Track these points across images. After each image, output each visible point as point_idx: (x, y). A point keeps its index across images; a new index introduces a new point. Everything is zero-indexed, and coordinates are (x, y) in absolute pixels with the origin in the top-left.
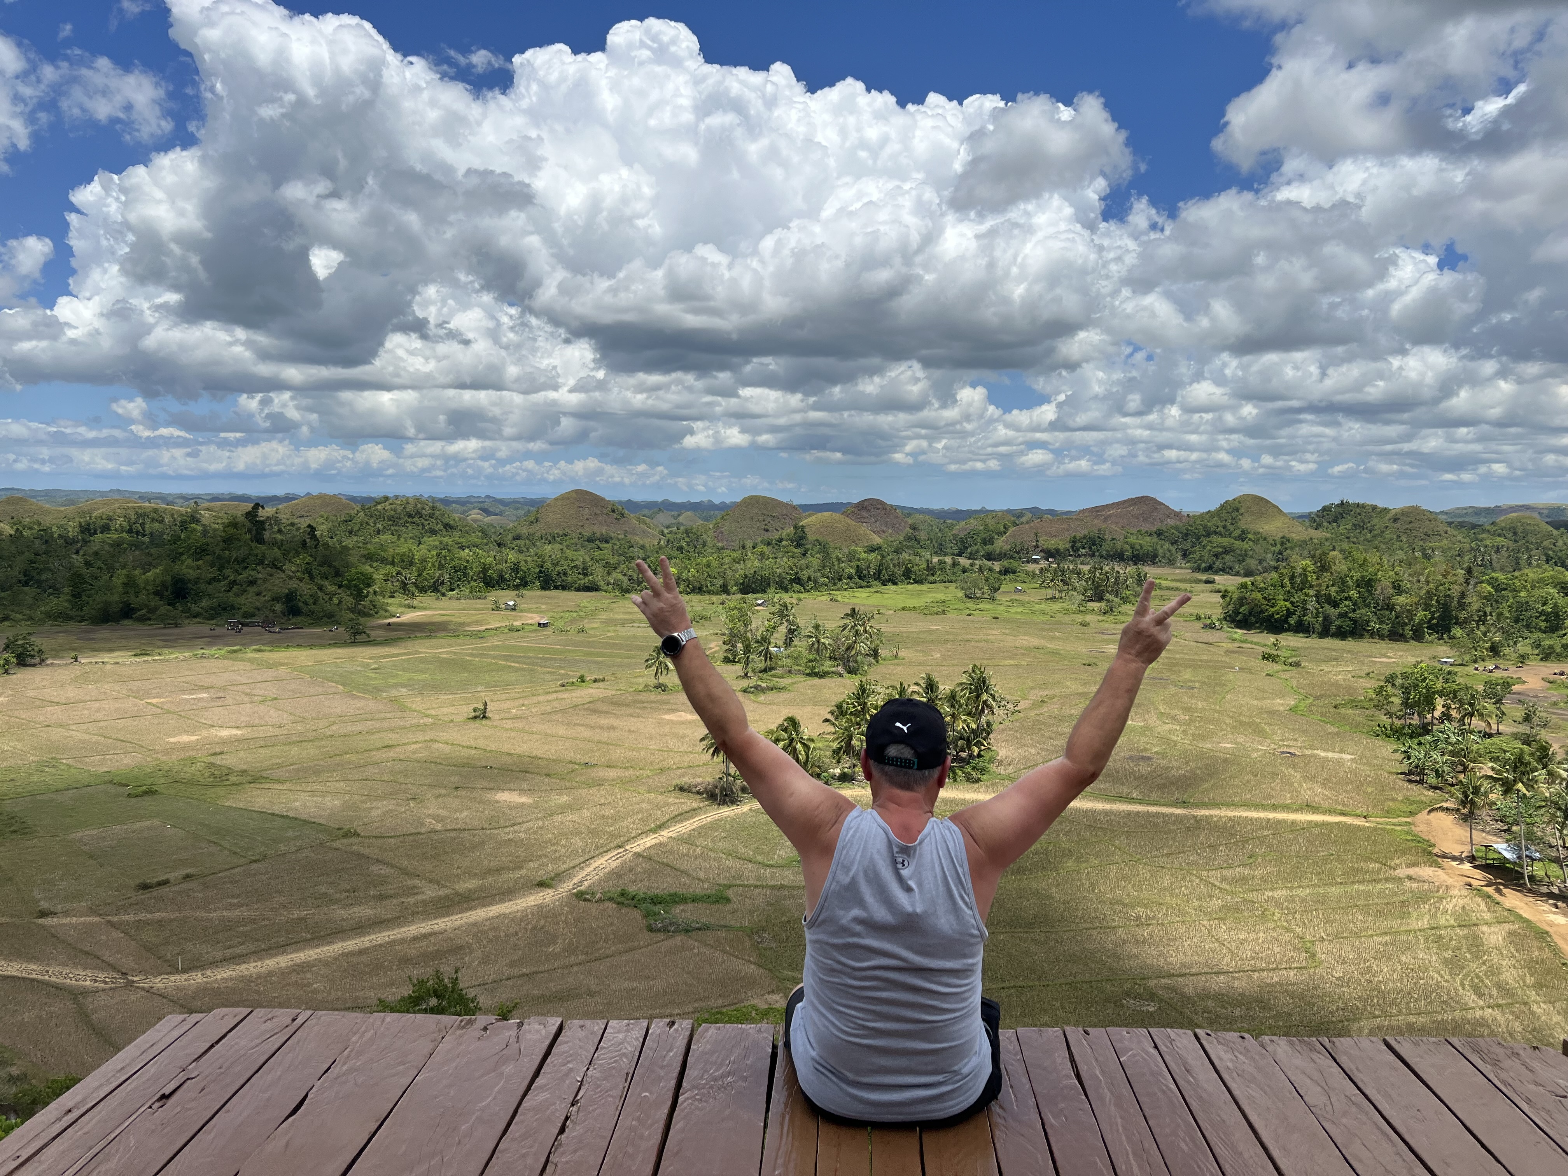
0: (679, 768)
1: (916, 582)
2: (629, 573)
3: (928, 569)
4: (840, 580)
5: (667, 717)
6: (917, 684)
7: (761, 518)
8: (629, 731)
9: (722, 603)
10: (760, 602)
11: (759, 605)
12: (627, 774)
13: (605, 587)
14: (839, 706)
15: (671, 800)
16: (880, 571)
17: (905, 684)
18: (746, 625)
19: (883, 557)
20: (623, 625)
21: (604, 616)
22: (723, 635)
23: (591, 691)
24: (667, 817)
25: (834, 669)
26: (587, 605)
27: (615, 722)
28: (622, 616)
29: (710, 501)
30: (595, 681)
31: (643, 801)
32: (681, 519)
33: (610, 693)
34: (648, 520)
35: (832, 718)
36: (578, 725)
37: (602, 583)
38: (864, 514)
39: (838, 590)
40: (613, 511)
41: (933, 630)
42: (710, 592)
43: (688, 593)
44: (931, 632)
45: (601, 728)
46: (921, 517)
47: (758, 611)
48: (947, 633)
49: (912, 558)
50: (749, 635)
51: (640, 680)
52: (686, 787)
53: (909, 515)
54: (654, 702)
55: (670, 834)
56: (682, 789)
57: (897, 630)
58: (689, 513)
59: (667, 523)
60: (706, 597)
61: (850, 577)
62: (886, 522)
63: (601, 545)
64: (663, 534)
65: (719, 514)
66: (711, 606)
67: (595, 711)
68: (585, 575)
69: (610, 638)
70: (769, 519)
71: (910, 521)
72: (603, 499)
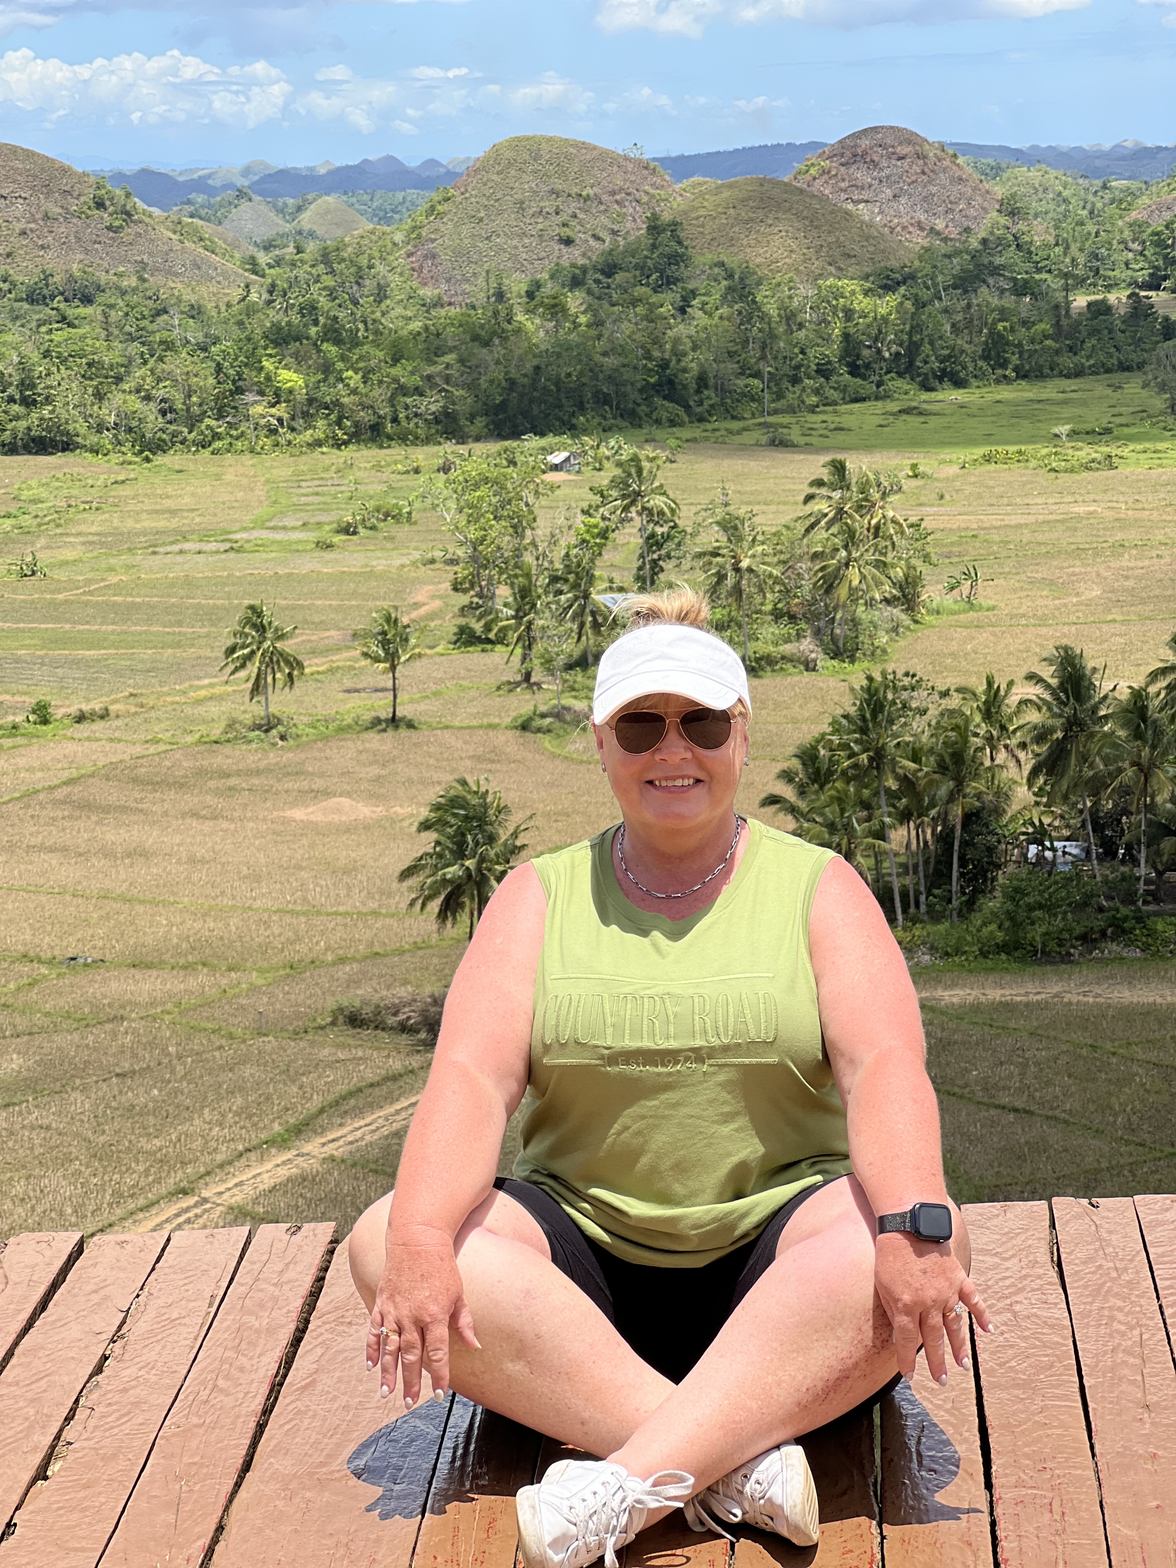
0: (342, 960)
1: (1022, 375)
2: (160, 393)
3: (1058, 332)
4: (795, 380)
5: (299, 814)
6: (1032, 677)
7: (549, 205)
8: (192, 860)
9: (445, 469)
10: (557, 458)
11: (556, 468)
12: (192, 983)
13: (94, 439)
14: (808, 756)
15: (325, 1052)
16: (913, 349)
17: (1001, 682)
18: (517, 530)
19: (920, 305)
20: (152, 549)
21: (94, 524)
22: (453, 562)
23: (70, 747)
24: (317, 1101)
25: (787, 649)
26: (43, 493)
27: (151, 837)
28: (148, 523)
29: (391, 159)
30: (81, 718)
31: (244, 1061)
32: (306, 220)
33: (124, 753)
34: (207, 229)
35: (788, 792)
36: (42, 848)
37: (80, 426)
38: (861, 175)
39: (791, 410)
40: (100, 205)
41: (1079, 518)
42: (403, 438)
43: (339, 445)
44: (1070, 523)
45: (108, 853)
46: (1034, 175)
47: (553, 488)
48: (1123, 524)
49: (1009, 302)
50: (528, 558)
51: (213, 710)
52: (367, 1012)
53: (996, 171)
54: (258, 772)
55: (329, 1150)
56: (355, 1020)
57: (972, 521)
58: (330, 199)
59: (264, 233)
60: (396, 453)
61: (824, 371)
62: (927, 199)
63: (71, 313)
64: (254, 266)
65: (422, 198)
66: (411, 480)
67: (86, 806)
68: (29, 403)
69: (117, 588)
70: (574, 206)
71: (1000, 191)
72: (65, 171)
